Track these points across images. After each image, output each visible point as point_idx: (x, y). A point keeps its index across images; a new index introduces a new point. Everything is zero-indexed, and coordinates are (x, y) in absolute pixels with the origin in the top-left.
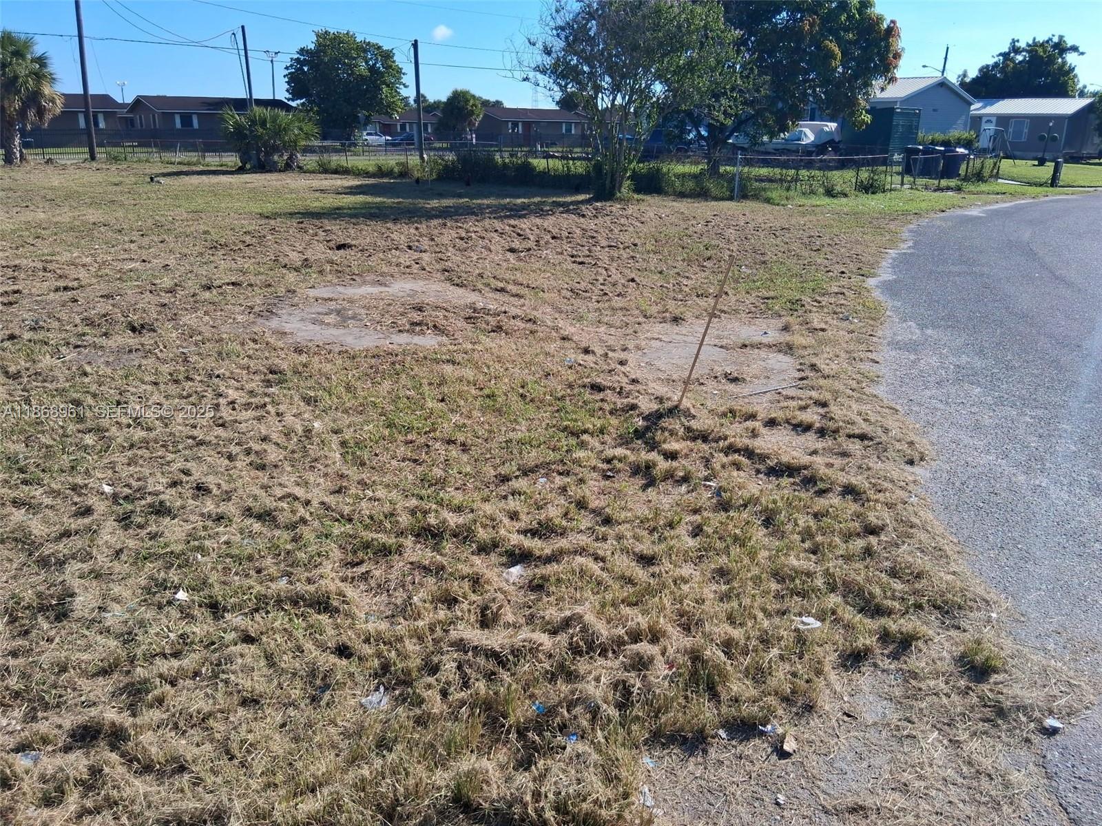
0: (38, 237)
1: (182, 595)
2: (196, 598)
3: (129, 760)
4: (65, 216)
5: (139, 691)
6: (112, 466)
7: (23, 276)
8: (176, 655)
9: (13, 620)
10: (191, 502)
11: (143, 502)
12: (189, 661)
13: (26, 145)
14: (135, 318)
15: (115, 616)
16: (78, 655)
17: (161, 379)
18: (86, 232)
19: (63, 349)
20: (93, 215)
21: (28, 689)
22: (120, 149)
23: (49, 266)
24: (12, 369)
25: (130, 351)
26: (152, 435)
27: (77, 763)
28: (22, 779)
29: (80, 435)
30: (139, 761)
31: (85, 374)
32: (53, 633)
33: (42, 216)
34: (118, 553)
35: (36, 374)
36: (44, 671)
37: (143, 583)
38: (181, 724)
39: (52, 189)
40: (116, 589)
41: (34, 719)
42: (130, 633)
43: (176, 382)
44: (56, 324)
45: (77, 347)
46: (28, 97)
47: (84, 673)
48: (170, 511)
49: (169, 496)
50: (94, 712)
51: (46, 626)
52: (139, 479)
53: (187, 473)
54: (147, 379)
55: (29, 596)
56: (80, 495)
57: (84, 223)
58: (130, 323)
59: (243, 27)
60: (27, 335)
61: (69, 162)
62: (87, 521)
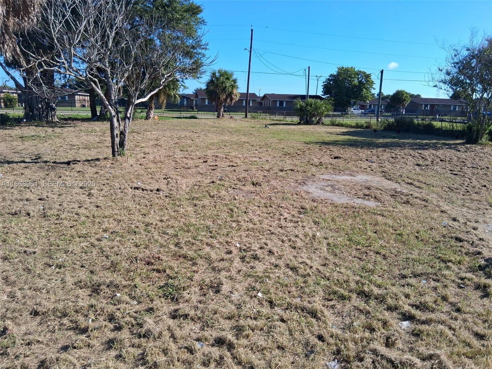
0: (225, 146)
1: (260, 294)
2: (265, 297)
3: (234, 358)
4: (235, 138)
5: (240, 330)
6: (240, 236)
7: (219, 160)
8: (255, 319)
9: (201, 289)
10: (267, 256)
11: (250, 253)
12: (260, 323)
13: (225, 111)
14: (254, 180)
15: (235, 297)
16: (221, 309)
17: (261, 205)
18: (240, 145)
19: (229, 189)
20: (244, 139)
21: (203, 317)
22: (256, 114)
23: (228, 157)
24: (212, 194)
25: (251, 193)
26: (256, 227)
27: (216, 352)
28: (197, 352)
29: (231, 222)
30: (237, 358)
31: (235, 199)
32: (214, 297)
33: (227, 138)
34: (239, 271)
35: (219, 197)
36: (209, 312)
37: (247, 286)
38: (254, 348)
39: (231, 128)
40: (237, 286)
41: (203, 330)
42: (240, 305)
43: (266, 207)
44: (227, 179)
45: (234, 188)
46: (228, 94)
47: (222, 317)
48: (259, 259)
49: (259, 252)
50: (224, 333)
51: (212, 294)
52: (249, 244)
53: (266, 244)
54: (256, 204)
55: (207, 281)
56: (228, 246)
57: (241, 142)
58: (252, 182)
59: (309, 67)
60: (218, 182)
61: (238, 118)
62: (230, 256)
